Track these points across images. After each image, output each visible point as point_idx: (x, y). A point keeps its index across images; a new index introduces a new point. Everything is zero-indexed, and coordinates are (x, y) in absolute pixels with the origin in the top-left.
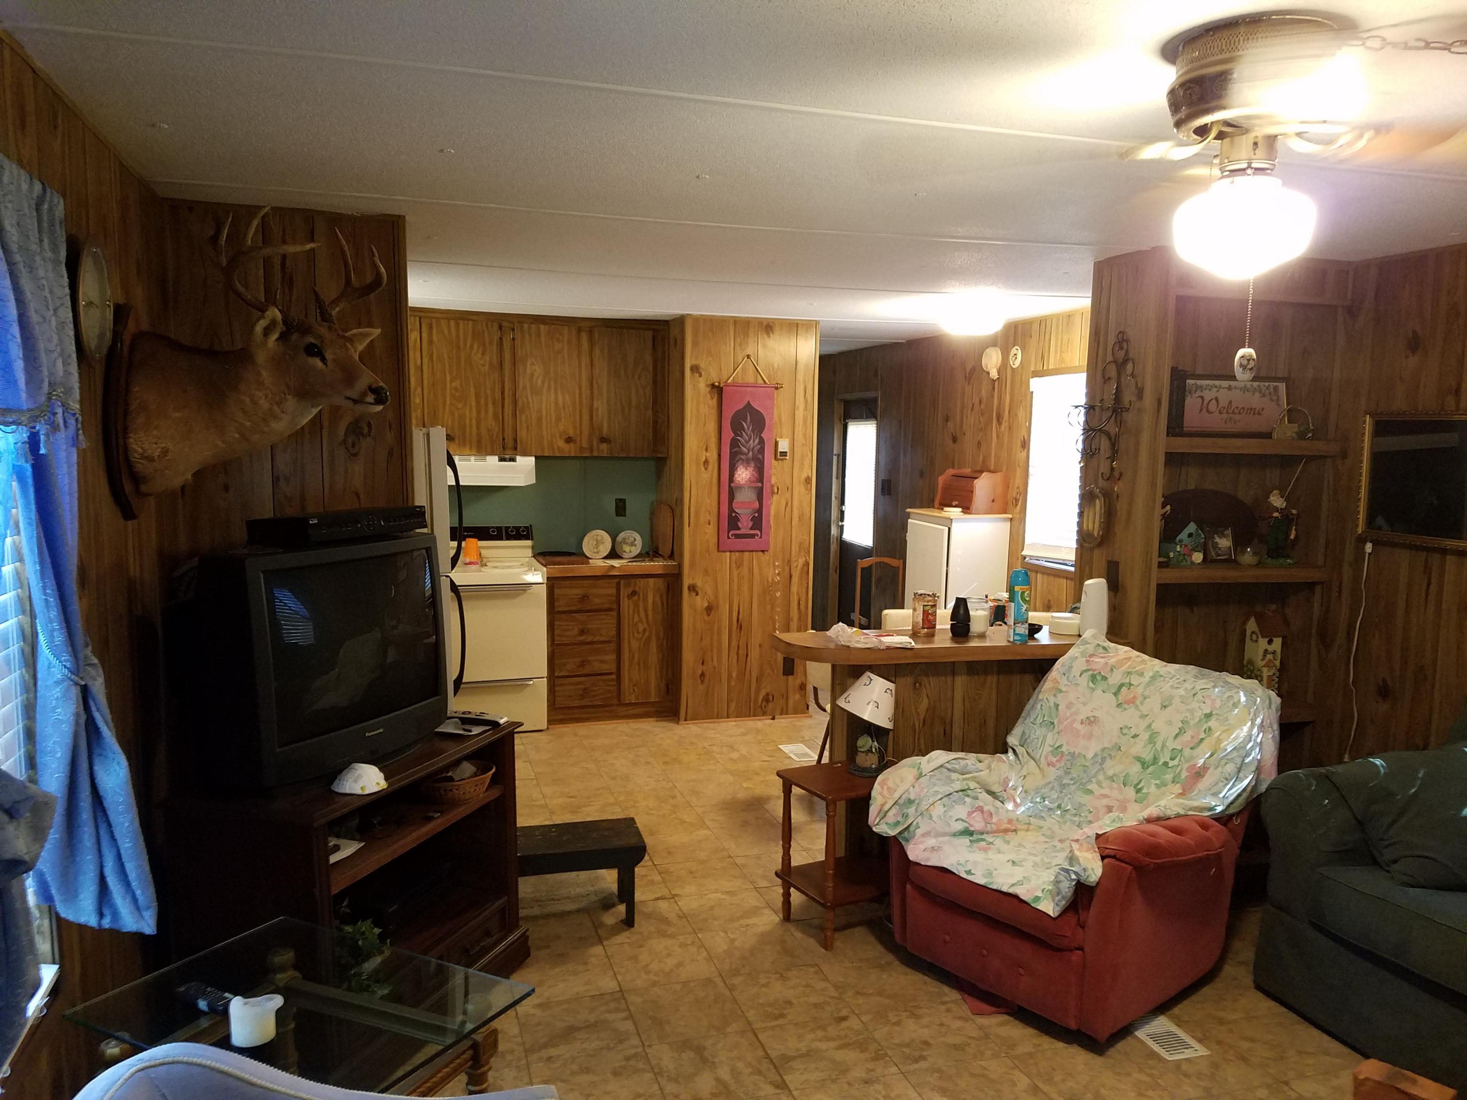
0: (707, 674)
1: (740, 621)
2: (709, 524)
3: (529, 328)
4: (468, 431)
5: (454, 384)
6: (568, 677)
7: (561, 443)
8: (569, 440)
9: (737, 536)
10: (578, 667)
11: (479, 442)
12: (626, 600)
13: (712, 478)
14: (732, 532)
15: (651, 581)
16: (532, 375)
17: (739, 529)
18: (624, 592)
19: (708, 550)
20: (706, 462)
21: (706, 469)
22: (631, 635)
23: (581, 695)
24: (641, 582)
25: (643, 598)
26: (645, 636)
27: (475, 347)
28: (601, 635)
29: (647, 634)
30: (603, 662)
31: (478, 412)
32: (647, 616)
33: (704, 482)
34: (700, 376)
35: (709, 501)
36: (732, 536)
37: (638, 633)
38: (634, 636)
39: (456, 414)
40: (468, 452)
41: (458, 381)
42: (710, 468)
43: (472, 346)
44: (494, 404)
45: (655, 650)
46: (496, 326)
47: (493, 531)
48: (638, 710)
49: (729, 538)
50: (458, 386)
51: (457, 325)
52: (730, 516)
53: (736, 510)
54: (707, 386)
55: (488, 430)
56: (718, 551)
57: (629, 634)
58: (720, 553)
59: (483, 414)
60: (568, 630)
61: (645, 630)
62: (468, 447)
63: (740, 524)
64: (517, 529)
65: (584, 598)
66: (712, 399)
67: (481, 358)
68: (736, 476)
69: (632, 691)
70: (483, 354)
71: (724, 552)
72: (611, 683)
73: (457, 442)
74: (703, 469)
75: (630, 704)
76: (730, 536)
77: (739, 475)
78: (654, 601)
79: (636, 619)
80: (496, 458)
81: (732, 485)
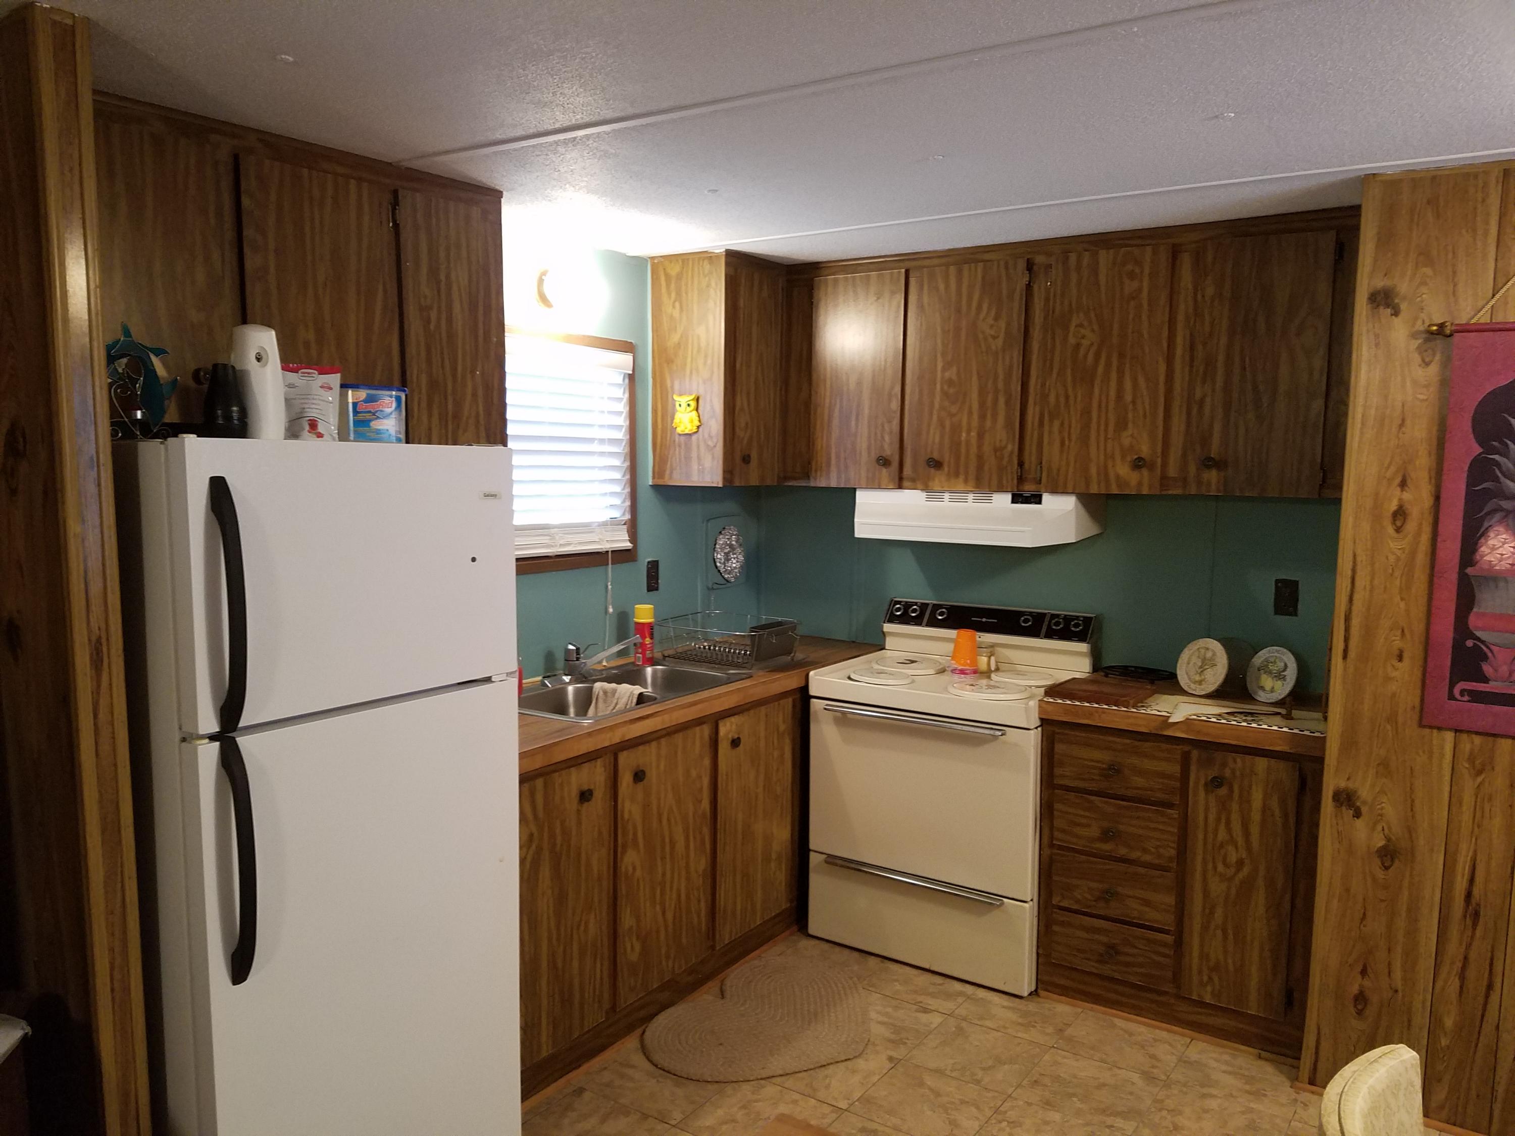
0: (1374, 999)
1: (1473, 901)
2: (1400, 658)
3: (1079, 260)
4: (963, 450)
5: (947, 374)
6: (1076, 912)
7: (1123, 470)
8: (1138, 464)
9: (1477, 697)
10: (1097, 900)
11: (980, 468)
12: (1202, 794)
13: (1413, 554)
14: (1462, 685)
15: (1261, 764)
16: (1078, 346)
17: (1486, 680)
18: (1198, 777)
19: (1392, 719)
20: (1400, 514)
21: (1398, 530)
22: (1210, 866)
23: (1101, 955)
24: (1239, 762)
25: (1241, 796)
26: (1241, 875)
27: (985, 306)
28: (1145, 850)
29: (1246, 871)
30: (1147, 903)
31: (982, 417)
32: (1247, 834)
33: (1392, 558)
34: (1396, 313)
35: (1402, 605)
36: (1462, 693)
37: (1225, 863)
38: (1215, 868)
39: (948, 423)
40: (961, 487)
41: (954, 369)
42: (1411, 526)
43: (979, 308)
44: (1007, 403)
45: (1261, 910)
46: (1022, 264)
47: (1026, 621)
48: (1218, 1021)
49: (1451, 697)
50: (954, 377)
51: (960, 272)
52: (1458, 646)
53: (1478, 634)
54: (1414, 336)
55: (996, 450)
56: (1421, 725)
57: (1205, 862)
58: (1427, 731)
59: (988, 423)
60: (1079, 825)
61: (1240, 863)
62: (962, 477)
63: (1487, 668)
64: (1068, 619)
65: (1113, 771)
66: (1427, 364)
67: (992, 326)
68: (1484, 549)
69: (1205, 978)
70: (996, 319)
71: (1439, 729)
72: (1162, 950)
73: (946, 469)
74: (1391, 530)
75: (1202, 1004)
76: (1457, 695)
77: (1494, 548)
78: (1265, 809)
79: (1222, 835)
80: (1008, 497)
81: (1469, 571)
